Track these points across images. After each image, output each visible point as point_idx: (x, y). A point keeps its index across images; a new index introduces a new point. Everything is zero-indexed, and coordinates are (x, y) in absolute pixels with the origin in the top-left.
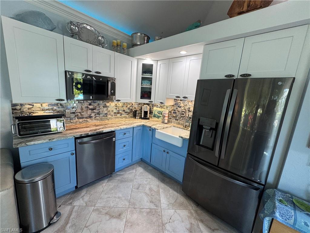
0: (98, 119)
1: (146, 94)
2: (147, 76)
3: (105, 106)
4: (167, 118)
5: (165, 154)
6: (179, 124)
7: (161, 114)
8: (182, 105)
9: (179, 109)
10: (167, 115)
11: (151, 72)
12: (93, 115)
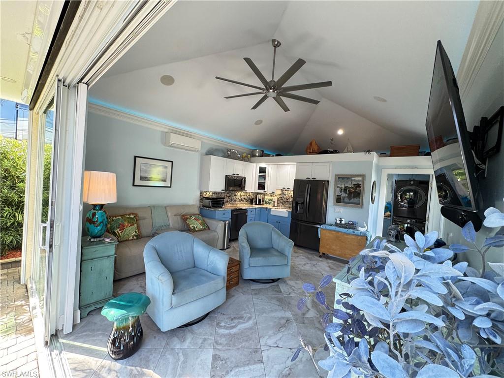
0: (231, 204)
1: (261, 186)
2: (262, 174)
3: (235, 195)
4: (276, 203)
5: (278, 224)
6: (285, 206)
7: (272, 201)
8: (286, 193)
9: (285, 196)
10: (276, 201)
11: (265, 172)
12: (229, 201)
